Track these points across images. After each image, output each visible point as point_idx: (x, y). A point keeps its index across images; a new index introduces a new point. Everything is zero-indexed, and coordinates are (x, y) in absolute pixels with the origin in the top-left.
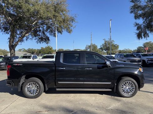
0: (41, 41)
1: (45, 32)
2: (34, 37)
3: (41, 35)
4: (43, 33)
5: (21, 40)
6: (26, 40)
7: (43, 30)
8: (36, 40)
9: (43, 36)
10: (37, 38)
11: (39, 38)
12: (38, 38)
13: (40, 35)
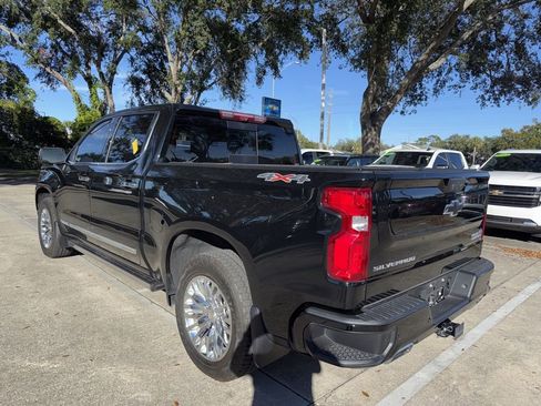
0: (501, 93)
1: (528, 43)
2: (472, 78)
3: (504, 63)
4: (520, 50)
5: (414, 95)
6: (436, 91)
7: (520, 34)
8: (480, 92)
9: (513, 68)
10: (484, 81)
11: (495, 82)
12: (489, 82)
13: (500, 63)
